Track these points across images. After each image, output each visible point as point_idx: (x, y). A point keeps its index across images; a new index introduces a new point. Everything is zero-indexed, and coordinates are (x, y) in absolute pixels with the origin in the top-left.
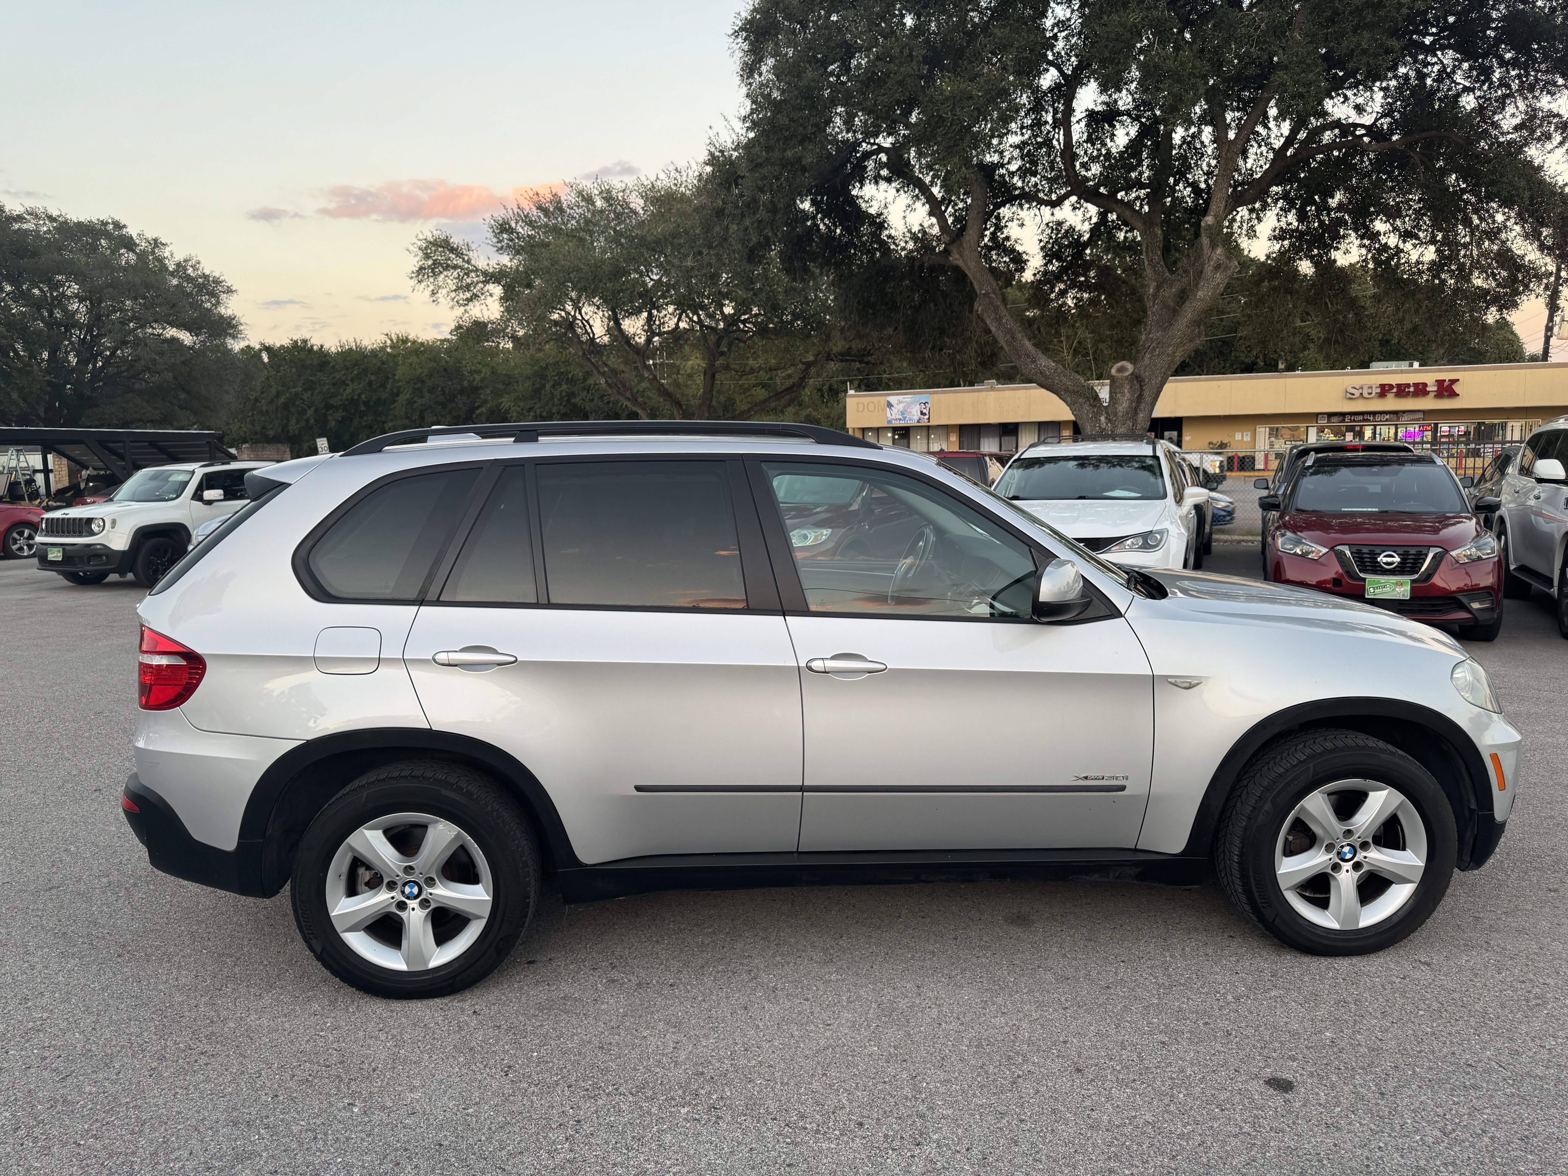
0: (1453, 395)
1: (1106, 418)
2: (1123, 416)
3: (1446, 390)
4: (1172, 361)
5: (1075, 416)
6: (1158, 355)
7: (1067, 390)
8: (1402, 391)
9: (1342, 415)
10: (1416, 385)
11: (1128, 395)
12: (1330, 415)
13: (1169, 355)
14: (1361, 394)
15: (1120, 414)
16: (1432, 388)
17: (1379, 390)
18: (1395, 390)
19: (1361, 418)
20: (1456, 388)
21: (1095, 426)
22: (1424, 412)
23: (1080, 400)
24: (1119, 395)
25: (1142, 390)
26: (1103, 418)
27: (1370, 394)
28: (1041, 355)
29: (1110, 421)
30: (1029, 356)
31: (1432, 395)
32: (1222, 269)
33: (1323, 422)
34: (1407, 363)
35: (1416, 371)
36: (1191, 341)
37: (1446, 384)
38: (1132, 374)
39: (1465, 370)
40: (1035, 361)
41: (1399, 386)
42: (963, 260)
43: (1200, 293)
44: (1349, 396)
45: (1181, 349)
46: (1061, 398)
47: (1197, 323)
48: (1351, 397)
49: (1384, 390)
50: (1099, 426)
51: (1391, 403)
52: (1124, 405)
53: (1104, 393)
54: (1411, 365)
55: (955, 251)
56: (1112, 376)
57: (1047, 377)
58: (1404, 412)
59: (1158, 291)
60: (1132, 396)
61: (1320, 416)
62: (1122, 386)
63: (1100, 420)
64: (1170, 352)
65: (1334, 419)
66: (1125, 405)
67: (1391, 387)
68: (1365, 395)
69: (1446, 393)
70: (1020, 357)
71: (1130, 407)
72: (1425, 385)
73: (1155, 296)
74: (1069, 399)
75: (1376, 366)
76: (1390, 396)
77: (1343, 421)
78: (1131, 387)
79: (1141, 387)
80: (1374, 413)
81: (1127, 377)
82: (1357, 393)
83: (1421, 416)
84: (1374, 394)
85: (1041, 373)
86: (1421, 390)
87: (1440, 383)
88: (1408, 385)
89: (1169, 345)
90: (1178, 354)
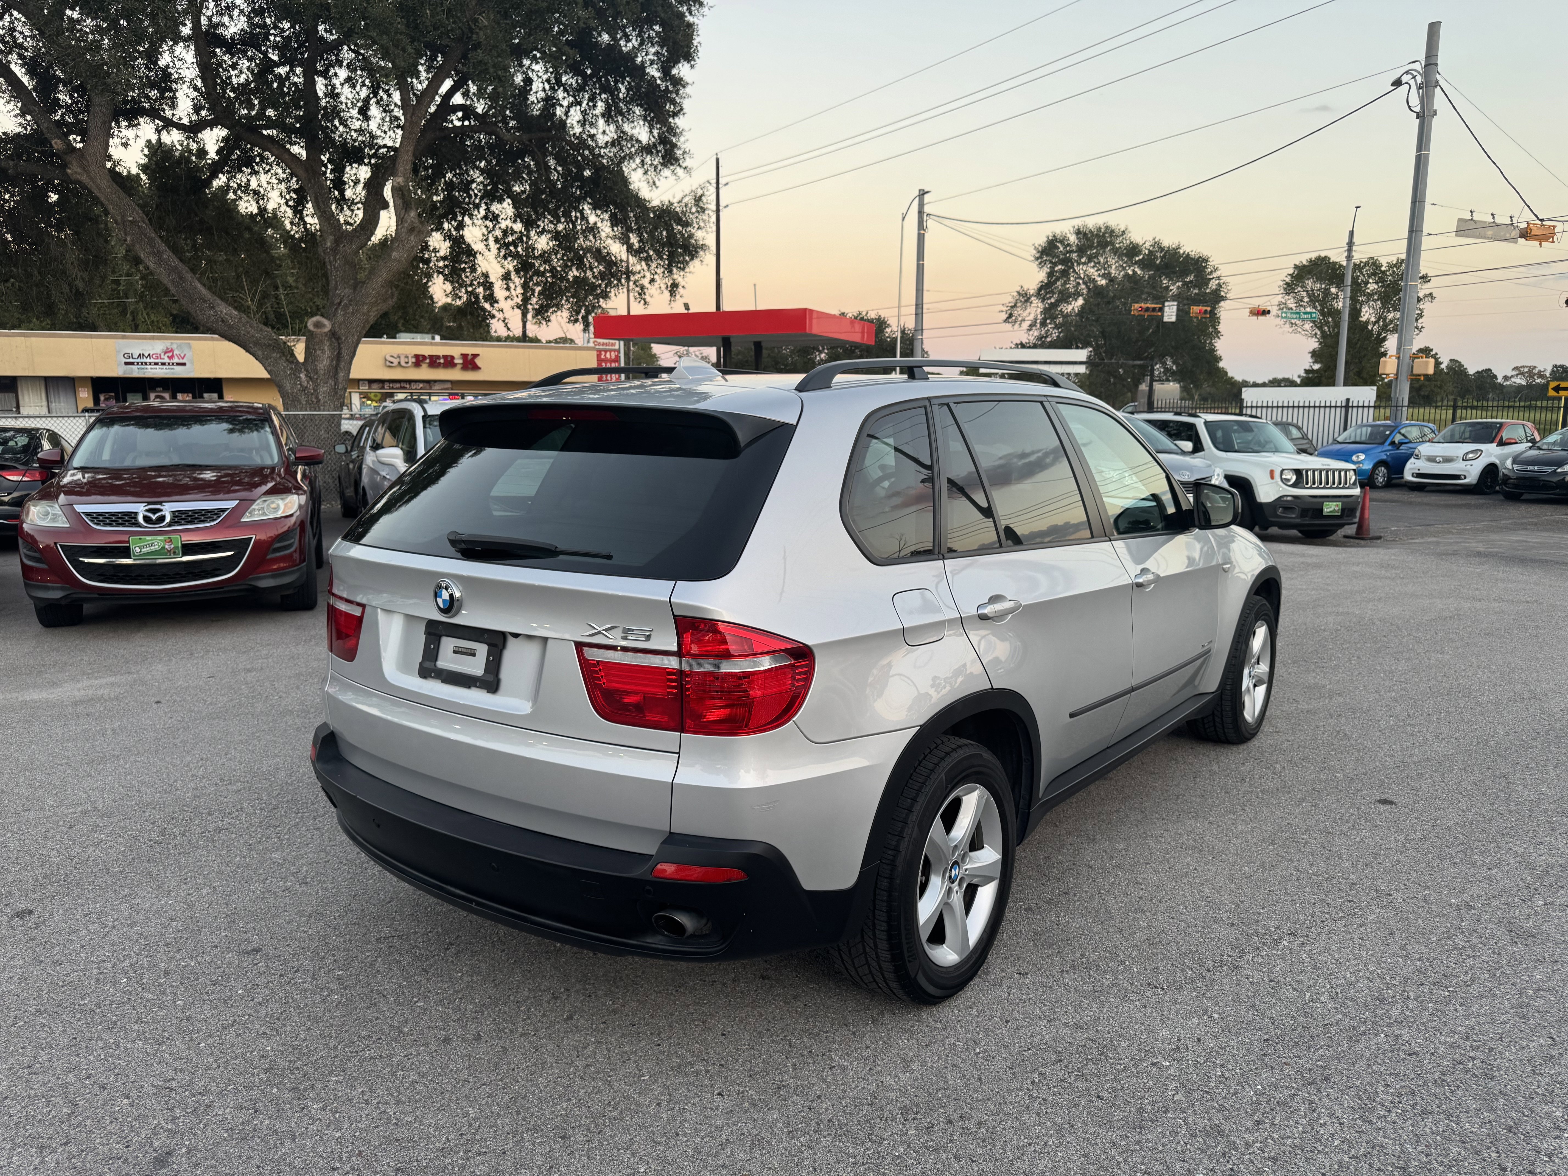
0: (476, 368)
1: (306, 376)
2: (324, 374)
3: (470, 363)
4: (367, 321)
5: (269, 372)
6: (352, 313)
7: (257, 343)
8: (434, 362)
9: (381, 382)
10: (445, 357)
11: (328, 353)
12: (371, 382)
13: (364, 314)
14: (399, 363)
15: (322, 372)
16: (459, 361)
17: (414, 360)
18: (428, 361)
19: (398, 385)
20: (478, 361)
21: (295, 384)
22: (452, 382)
23: (274, 355)
24: (319, 352)
25: (340, 349)
26: (302, 376)
27: (407, 363)
28: (219, 301)
29: (311, 378)
30: (205, 301)
31: (459, 367)
32: (415, 232)
33: (364, 388)
34: (430, 336)
35: (437, 344)
36: (385, 301)
37: (470, 357)
38: (330, 331)
39: (483, 346)
40: (213, 307)
41: (431, 357)
42: (89, 176)
43: (394, 254)
44: (388, 364)
45: (375, 309)
46: (247, 351)
47: (390, 284)
48: (389, 365)
49: (419, 360)
50: (301, 384)
51: (425, 373)
52: (324, 363)
53: (300, 350)
54: (433, 338)
55: (75, 163)
56: (310, 331)
57: (231, 327)
58: (435, 381)
59: (338, 245)
60: (332, 353)
61: (361, 383)
62: (321, 342)
63: (300, 377)
64: (365, 311)
65: (375, 386)
66: (326, 362)
67: (424, 357)
68: (403, 364)
69: (470, 366)
70: (193, 302)
71: (331, 365)
72: (452, 358)
73: (334, 250)
74: (260, 353)
75: (404, 337)
76: (424, 366)
77: (383, 388)
78: (331, 345)
79: (339, 344)
80: (410, 382)
81: (326, 334)
82: (396, 361)
83: (449, 385)
84: (410, 364)
85: (223, 321)
86: (449, 362)
87: (464, 356)
88: (438, 357)
89: (364, 304)
90: (372, 314)
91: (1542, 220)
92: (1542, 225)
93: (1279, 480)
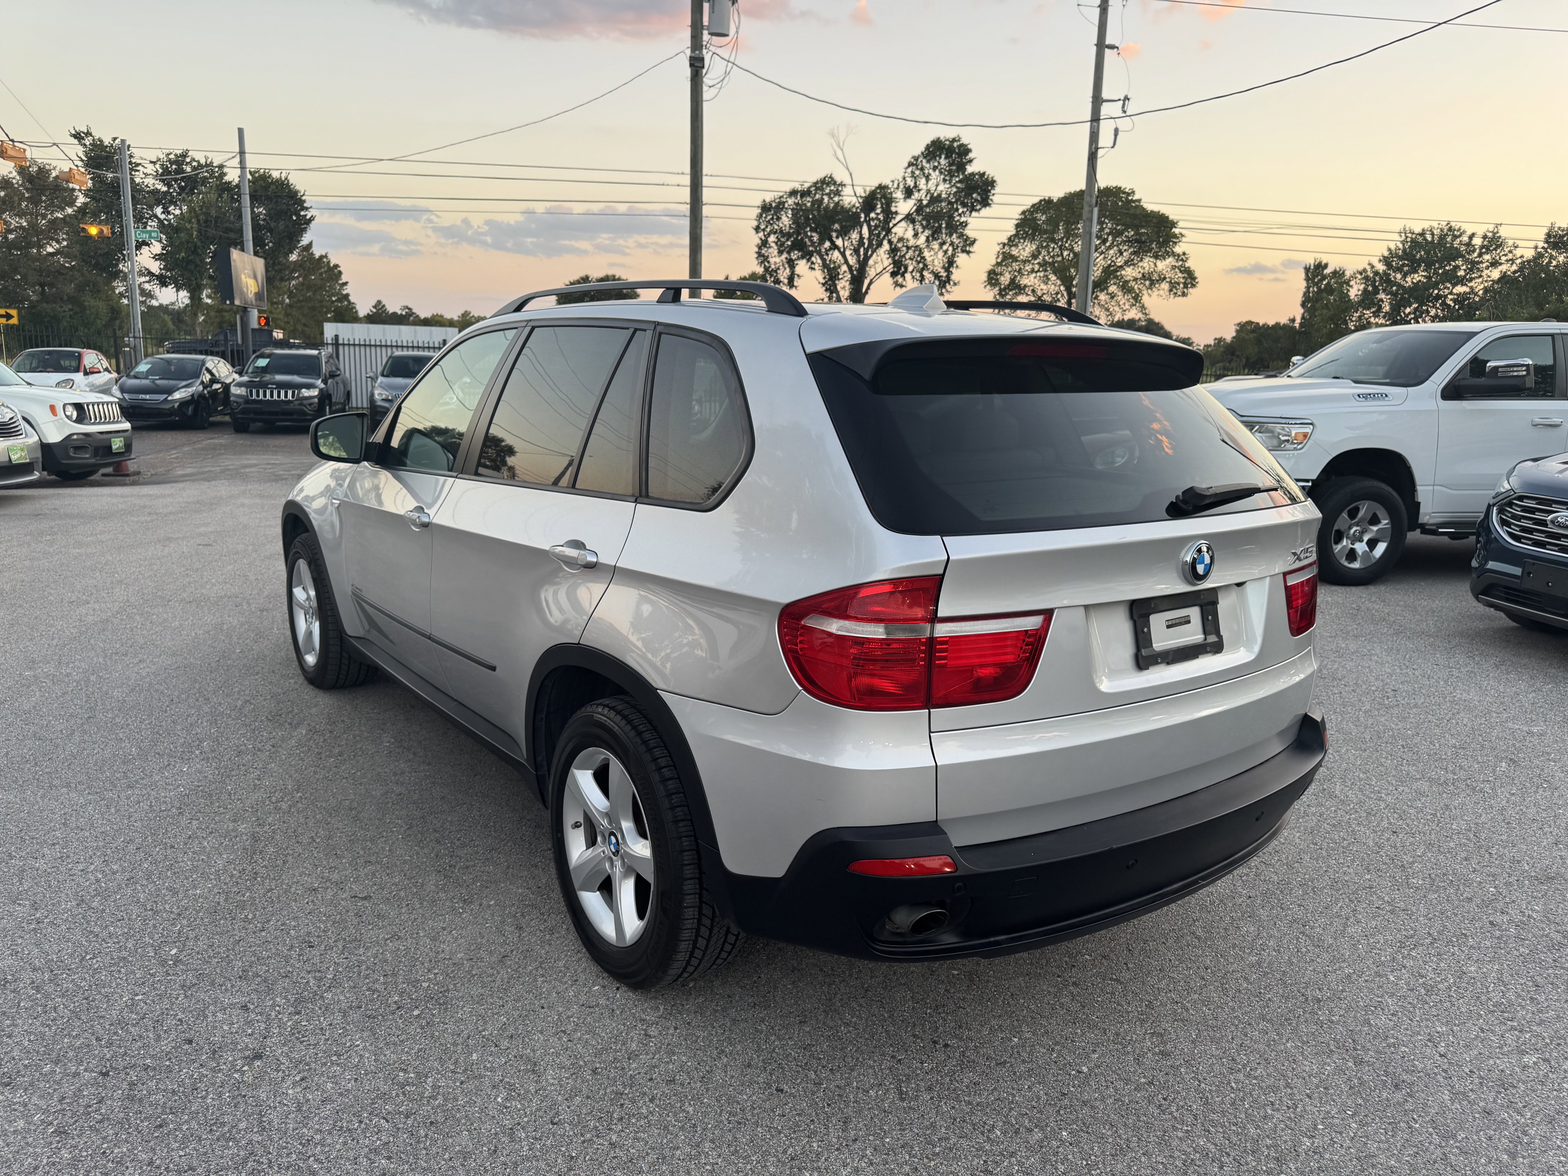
91: (12, 141)
92: (14, 146)
93: (64, 416)
